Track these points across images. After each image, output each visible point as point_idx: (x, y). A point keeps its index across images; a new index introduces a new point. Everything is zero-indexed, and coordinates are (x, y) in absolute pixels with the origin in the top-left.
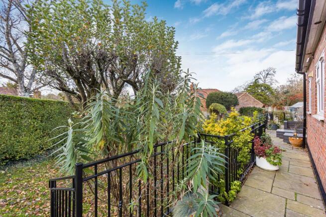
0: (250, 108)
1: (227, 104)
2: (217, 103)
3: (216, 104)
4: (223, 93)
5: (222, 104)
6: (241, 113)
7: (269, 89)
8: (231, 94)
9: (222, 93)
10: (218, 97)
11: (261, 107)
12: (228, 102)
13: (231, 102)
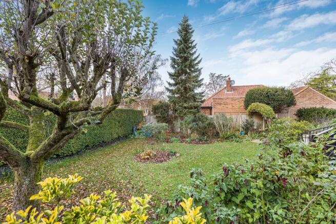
0: (314, 110)
1: (276, 104)
2: (260, 102)
3: (258, 103)
4: (270, 89)
5: (268, 104)
6: (299, 116)
8: (283, 89)
9: (268, 88)
10: (261, 94)
12: (278, 101)
13: (282, 101)
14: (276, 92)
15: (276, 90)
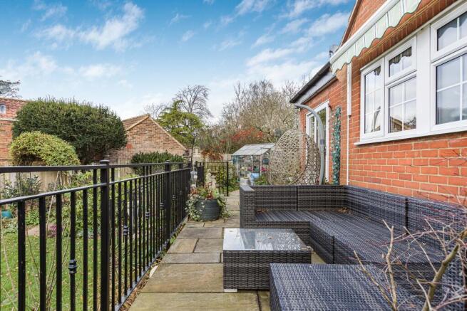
0: (155, 156)
7: (198, 123)
11: (180, 154)
12: (91, 133)
13: (100, 134)
14: (88, 114)
15: (89, 111)
